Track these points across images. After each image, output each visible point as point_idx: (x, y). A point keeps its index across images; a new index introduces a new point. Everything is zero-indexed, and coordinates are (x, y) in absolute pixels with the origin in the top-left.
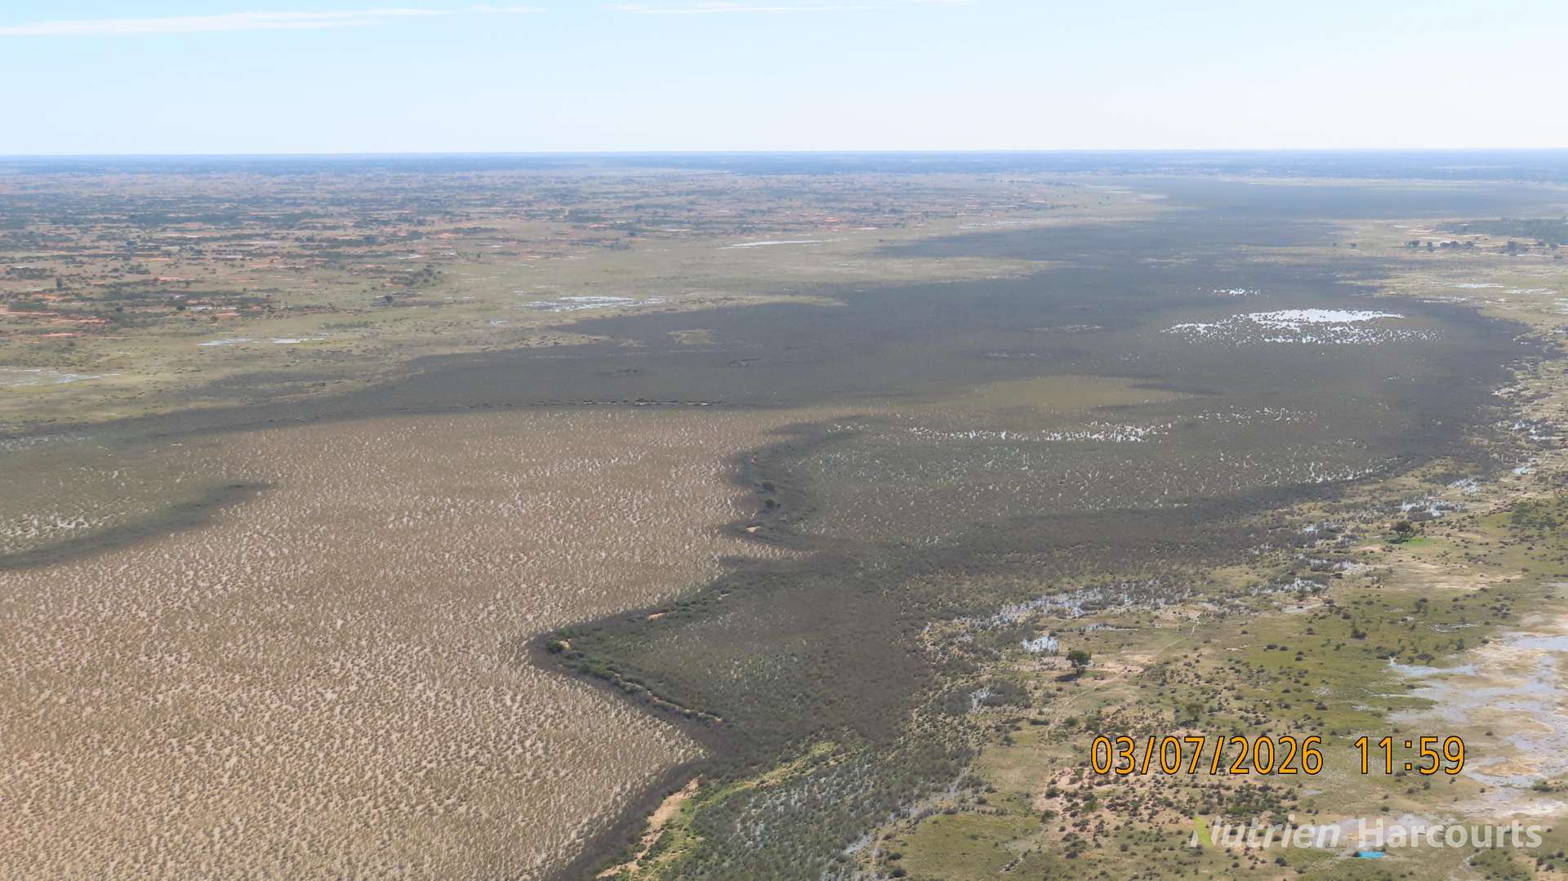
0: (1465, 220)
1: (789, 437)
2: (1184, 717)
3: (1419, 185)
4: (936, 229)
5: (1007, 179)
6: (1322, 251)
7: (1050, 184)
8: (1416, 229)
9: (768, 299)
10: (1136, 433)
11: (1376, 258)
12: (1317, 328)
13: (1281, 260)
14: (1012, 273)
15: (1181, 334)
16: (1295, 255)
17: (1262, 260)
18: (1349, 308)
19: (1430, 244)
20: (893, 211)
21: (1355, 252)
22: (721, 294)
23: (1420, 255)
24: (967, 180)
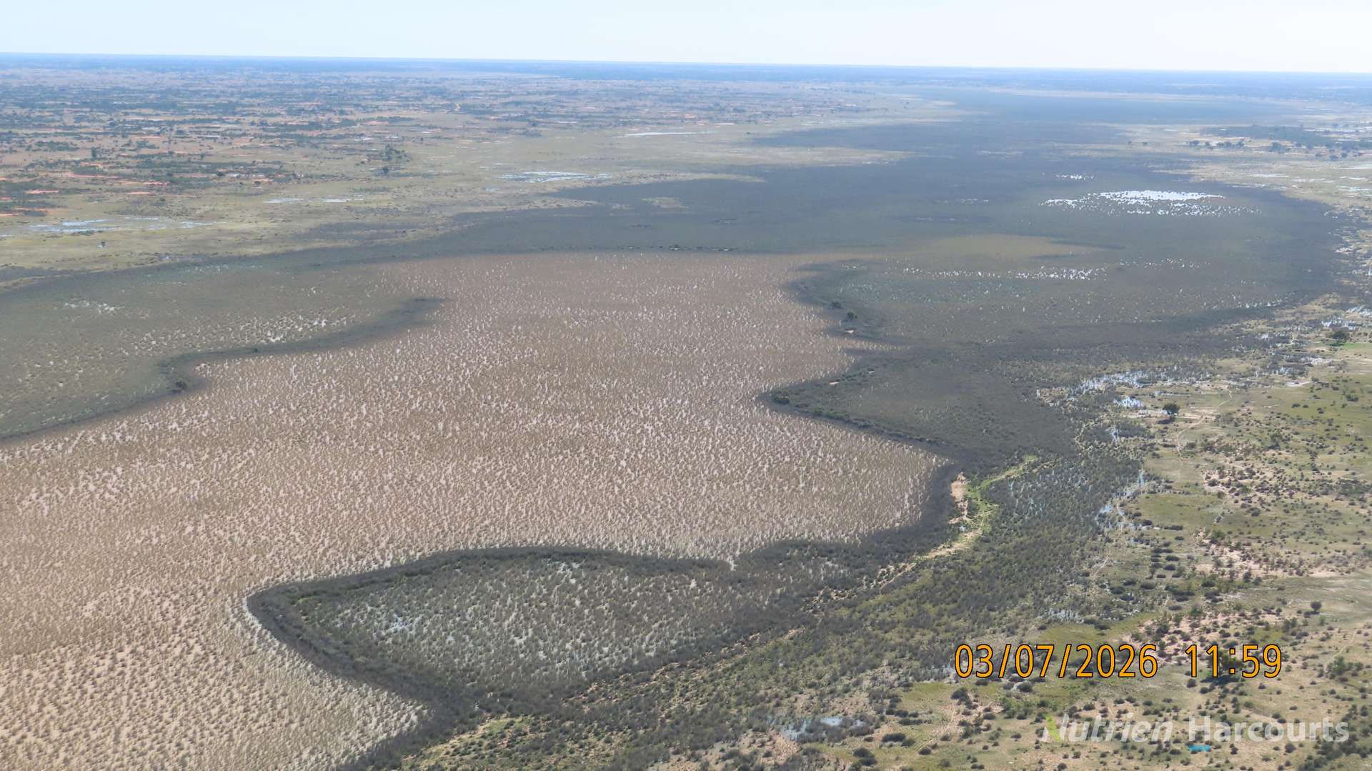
0: (1225, 126)
1: (814, 274)
2: (1269, 444)
3: (1159, 98)
4: (785, 126)
5: (808, 87)
6: (1122, 148)
7: (848, 91)
8: (1186, 133)
9: (697, 176)
10: (1084, 275)
11: (1168, 154)
12: (1165, 204)
13: (1095, 154)
14: (879, 160)
15: (1055, 207)
16: (1102, 150)
17: (1077, 154)
18: (1178, 190)
19: (1207, 144)
20: (736, 110)
21: (1148, 148)
22: (657, 172)
23: (1203, 152)
24: (773, 87)
